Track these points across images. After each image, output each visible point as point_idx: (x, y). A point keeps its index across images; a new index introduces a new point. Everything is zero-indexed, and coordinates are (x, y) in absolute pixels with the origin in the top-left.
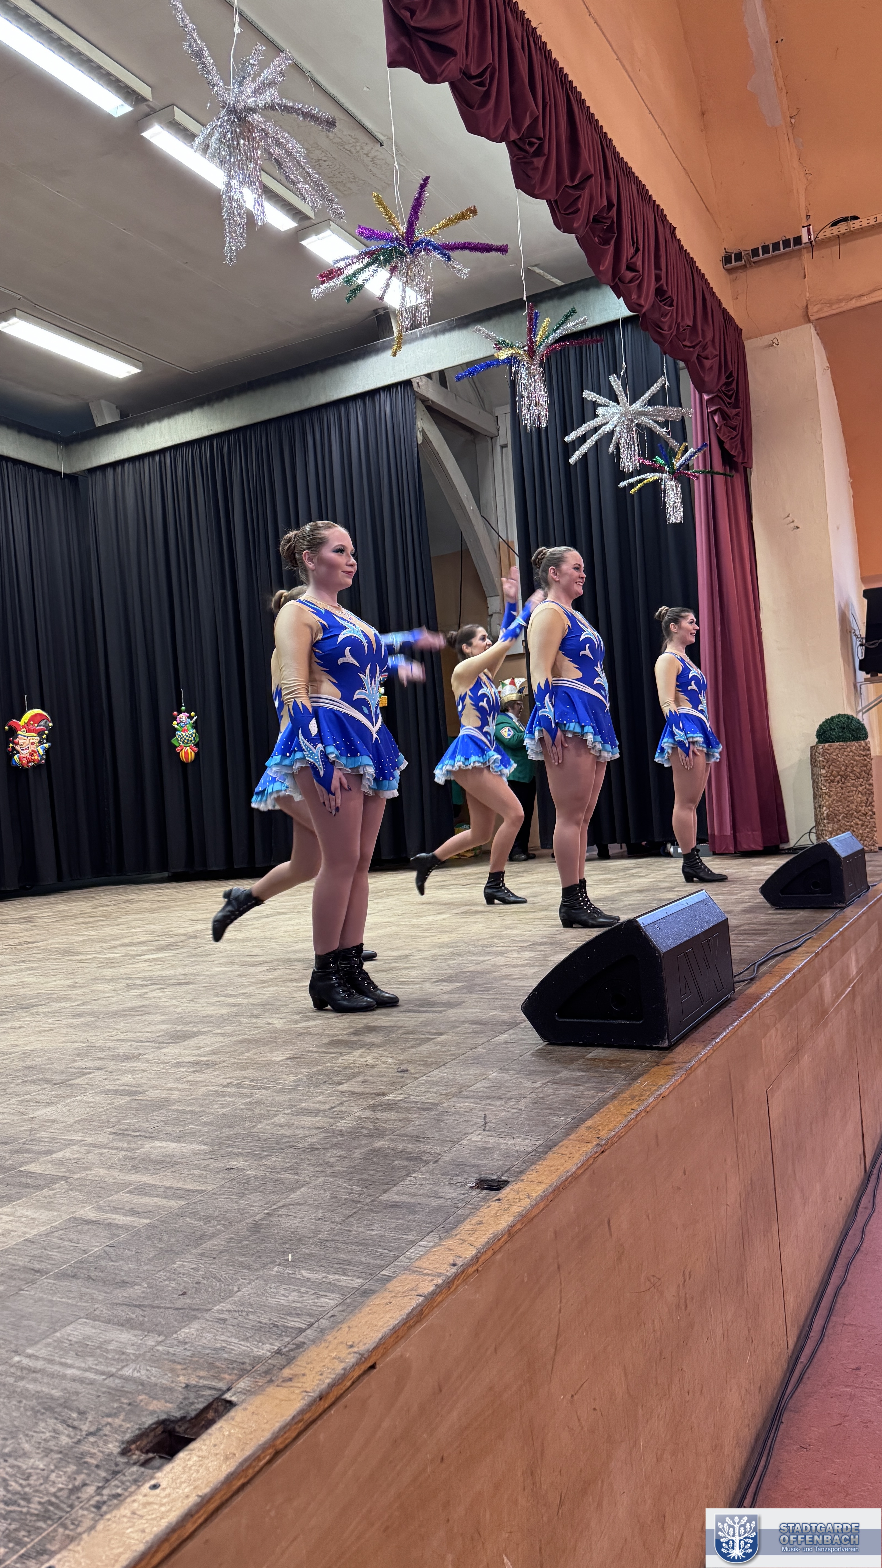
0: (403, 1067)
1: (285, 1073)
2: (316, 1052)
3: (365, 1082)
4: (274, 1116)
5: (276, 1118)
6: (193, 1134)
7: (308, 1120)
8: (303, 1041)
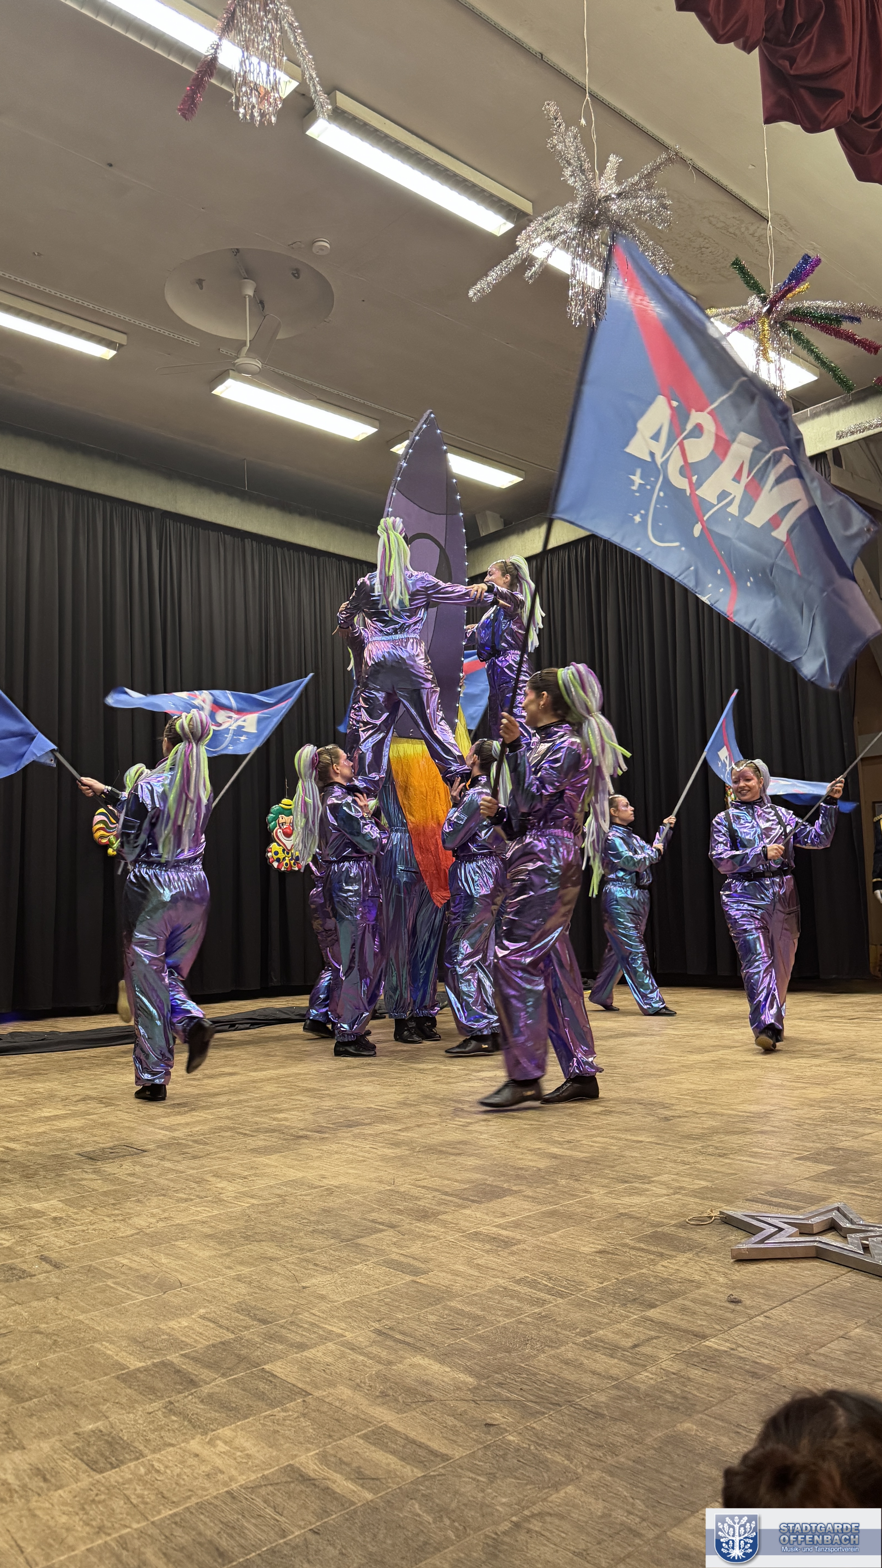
0: (736, 1294)
1: (588, 1274)
2: (633, 1248)
3: (684, 1310)
4: (562, 1343)
5: (563, 1348)
6: (462, 1352)
7: (602, 1362)
8: (621, 1226)
